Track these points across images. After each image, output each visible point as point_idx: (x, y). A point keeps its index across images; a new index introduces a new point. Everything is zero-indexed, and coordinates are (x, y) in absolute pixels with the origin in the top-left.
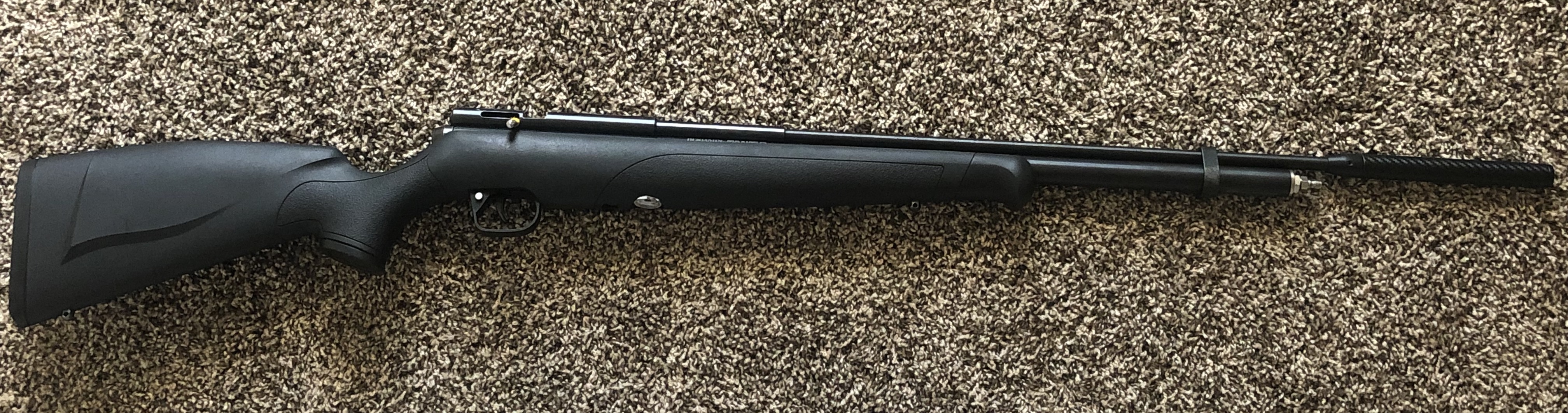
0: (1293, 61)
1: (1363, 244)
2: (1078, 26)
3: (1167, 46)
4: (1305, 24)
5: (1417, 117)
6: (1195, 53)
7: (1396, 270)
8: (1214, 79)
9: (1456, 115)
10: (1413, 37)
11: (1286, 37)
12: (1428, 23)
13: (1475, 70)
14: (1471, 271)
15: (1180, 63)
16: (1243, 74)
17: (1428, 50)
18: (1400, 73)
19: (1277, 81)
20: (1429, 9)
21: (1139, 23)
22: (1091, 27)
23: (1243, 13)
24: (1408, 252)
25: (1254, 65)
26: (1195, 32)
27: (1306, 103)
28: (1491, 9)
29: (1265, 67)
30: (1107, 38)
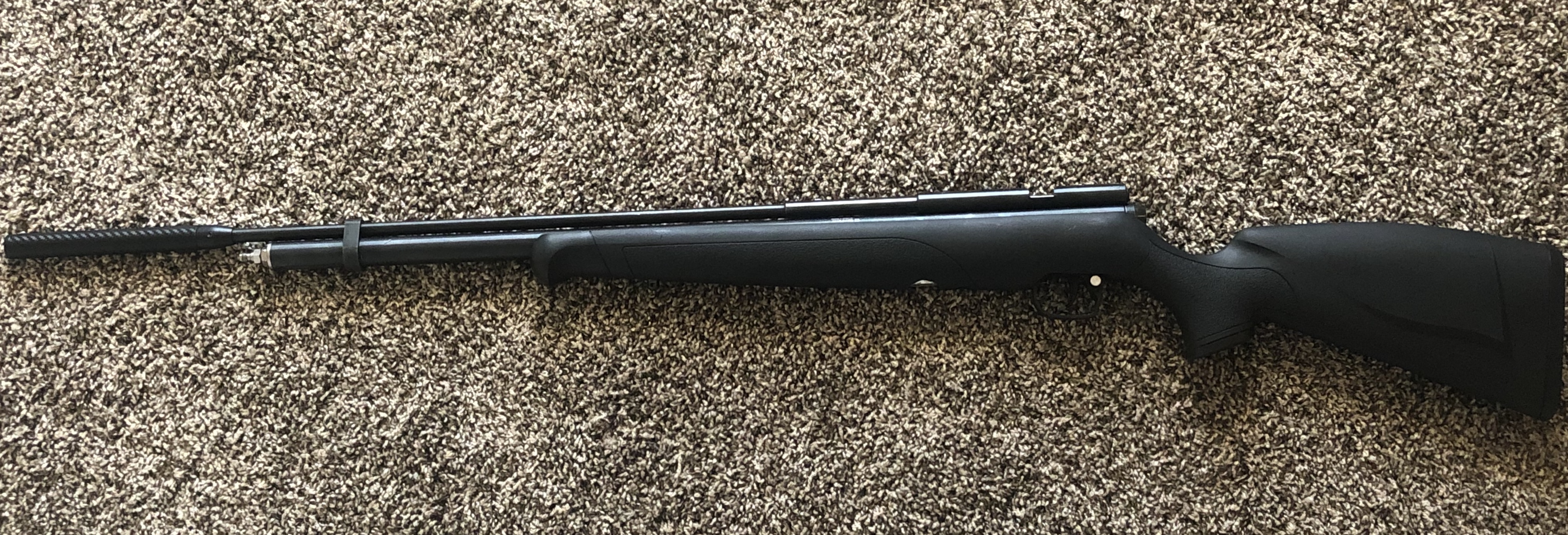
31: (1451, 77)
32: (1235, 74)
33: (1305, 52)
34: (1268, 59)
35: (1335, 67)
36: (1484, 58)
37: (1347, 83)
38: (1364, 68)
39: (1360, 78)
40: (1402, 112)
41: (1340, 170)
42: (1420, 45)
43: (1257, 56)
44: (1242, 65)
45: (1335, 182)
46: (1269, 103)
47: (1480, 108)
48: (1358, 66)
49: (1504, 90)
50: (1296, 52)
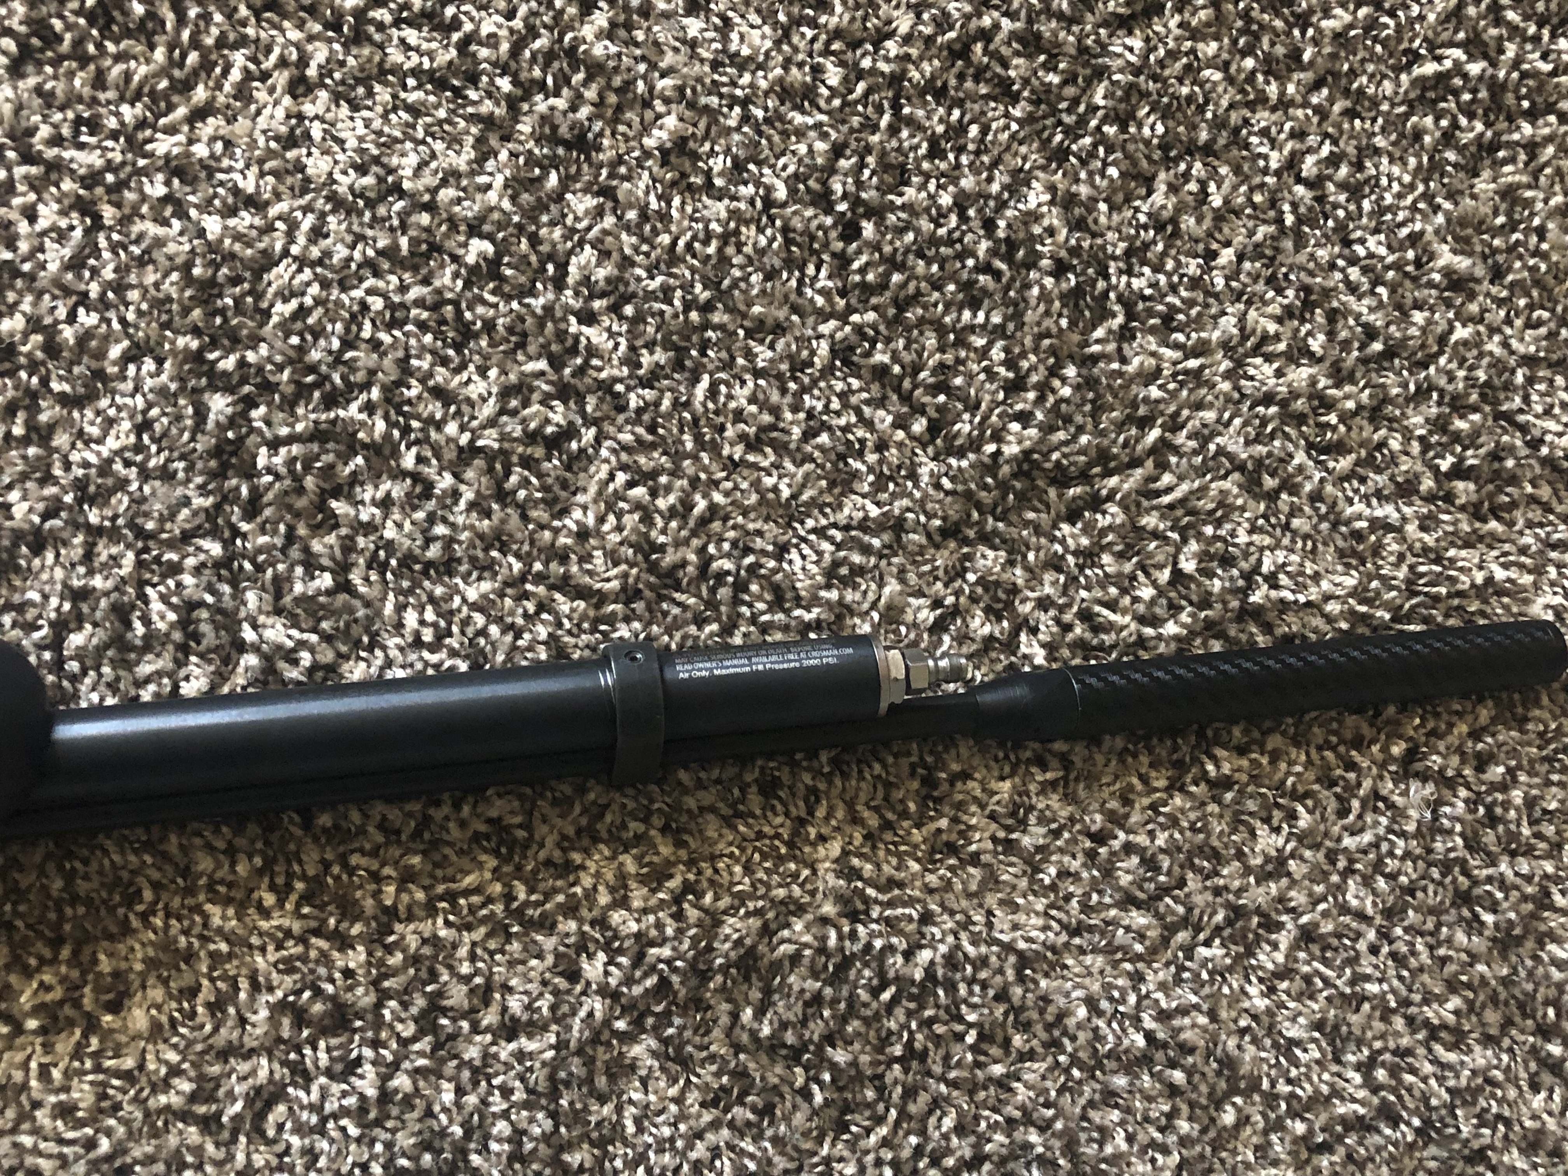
0: (898, 389)
1: (1236, 823)
2: (250, 472)
3: (539, 452)
4: (896, 278)
5: (1257, 440)
6: (625, 448)
7: (1342, 864)
8: (701, 505)
9: (1350, 405)
10: (1176, 233)
11: (859, 329)
12: (1203, 184)
13: (1354, 273)
14: (1517, 796)
15: (593, 489)
16: (777, 466)
17: (1227, 256)
18: (1180, 337)
19: (872, 458)
20: (1191, 149)
21: (436, 409)
22: (291, 462)
23: (722, 295)
24: (1356, 804)
25: (796, 432)
26: (606, 387)
27: (968, 495)
28: (1337, 108)
29: (830, 429)
30: (355, 479)
31: (733, 101)
32: (108, 213)
33: (309, 109)
34: (200, 150)
35: (407, 137)
36: (809, 33)
37: (451, 176)
38: (488, 121)
39: (484, 153)
40: (628, 229)
41: (493, 433)
42: (629, 26)
43: (163, 145)
44: (121, 185)
45: (491, 470)
46: (235, 281)
47: (831, 170)
48: (472, 119)
49: (880, 111)
50: (280, 113)
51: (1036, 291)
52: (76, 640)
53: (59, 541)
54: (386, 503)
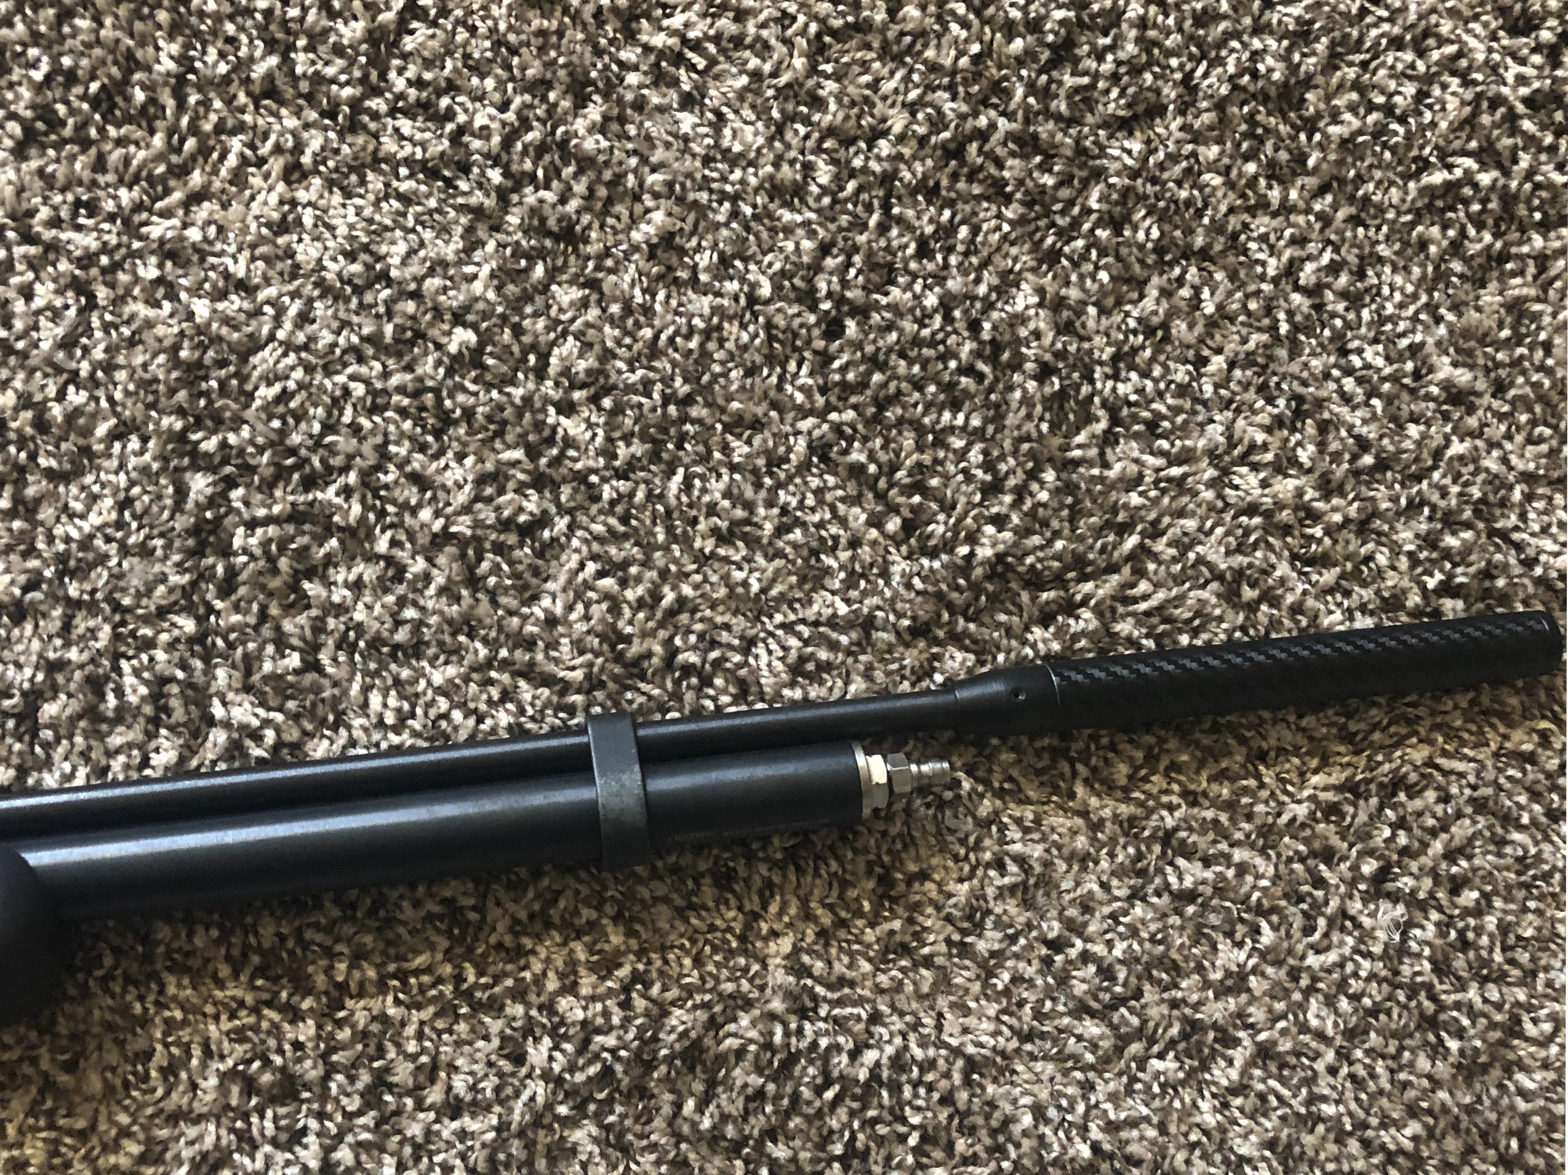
0: (873, 488)
1: (1198, 936)
2: (226, 552)
3: (512, 539)
4: (877, 377)
5: (1239, 549)
6: (597, 538)
7: (1304, 982)
8: (669, 597)
9: (1337, 518)
10: (1167, 339)
11: (837, 428)
12: (1197, 290)
13: (1349, 383)
14: (1491, 922)
15: (563, 579)
16: (748, 560)
17: (1218, 363)
18: (1164, 444)
19: (845, 555)
20: (1187, 253)
21: (412, 495)
22: (265, 544)
23: (702, 390)
24: (1322, 922)
25: (768, 527)
26: (581, 477)
27: (940, 596)
28: (1341, 215)
29: (804, 525)
30: (329, 561)
31: (723, 197)
32: (102, 293)
33: (302, 195)
34: (194, 234)
35: (397, 225)
36: (802, 130)
37: (438, 266)
38: (478, 212)
39: (472, 245)
40: (612, 320)
41: (466, 519)
42: (622, 120)
43: (158, 229)
44: (116, 266)
45: (463, 556)
46: (222, 363)
47: (816, 268)
48: (461, 209)
49: (869, 208)
50: (273, 199)
51: (1018, 394)
52: (49, 710)
53: (39, 614)
54: (357, 586)
